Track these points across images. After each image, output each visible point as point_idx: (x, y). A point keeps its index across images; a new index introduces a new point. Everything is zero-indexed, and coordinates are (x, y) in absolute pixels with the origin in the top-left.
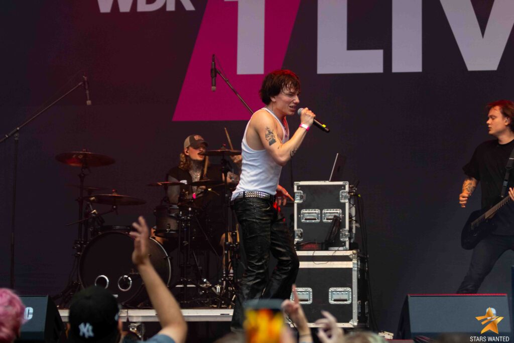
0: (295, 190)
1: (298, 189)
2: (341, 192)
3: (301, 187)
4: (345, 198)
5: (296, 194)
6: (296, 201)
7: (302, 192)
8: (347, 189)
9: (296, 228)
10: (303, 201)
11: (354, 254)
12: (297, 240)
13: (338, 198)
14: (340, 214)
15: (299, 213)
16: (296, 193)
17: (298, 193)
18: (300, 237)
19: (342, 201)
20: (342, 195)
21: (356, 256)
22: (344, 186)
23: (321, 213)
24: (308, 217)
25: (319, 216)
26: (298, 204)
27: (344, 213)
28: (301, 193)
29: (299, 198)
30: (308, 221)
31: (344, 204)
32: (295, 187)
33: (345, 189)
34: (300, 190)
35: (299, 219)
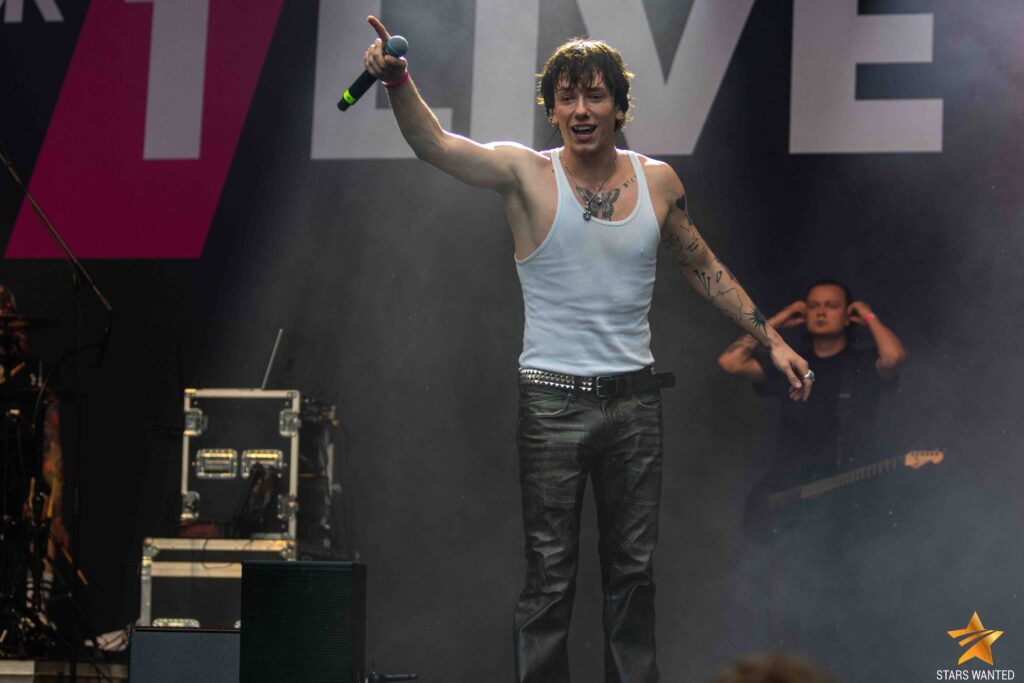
0: (187, 408)
1: (192, 406)
2: (282, 413)
3: (198, 402)
4: (291, 426)
5: (188, 417)
6: (188, 433)
7: (200, 412)
8: (296, 406)
9: (184, 491)
10: (203, 431)
11: (289, 547)
12: (186, 516)
13: (276, 427)
14: (278, 461)
15: (192, 457)
16: (188, 413)
17: (194, 413)
18: (193, 511)
19: (285, 433)
20: (284, 421)
21: (294, 553)
22: (290, 400)
23: (239, 460)
24: (211, 468)
25: (235, 464)
26: (192, 438)
27: (287, 458)
28: (198, 414)
29: (192, 425)
30: (210, 475)
31: (288, 440)
32: (187, 402)
33: (290, 406)
34: (197, 406)
35: (192, 470)
